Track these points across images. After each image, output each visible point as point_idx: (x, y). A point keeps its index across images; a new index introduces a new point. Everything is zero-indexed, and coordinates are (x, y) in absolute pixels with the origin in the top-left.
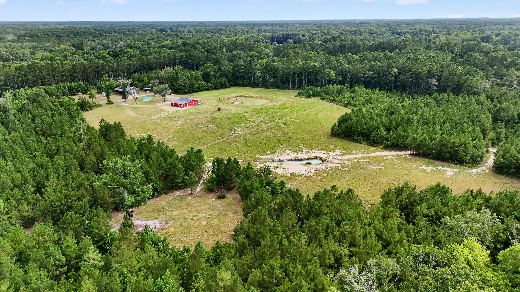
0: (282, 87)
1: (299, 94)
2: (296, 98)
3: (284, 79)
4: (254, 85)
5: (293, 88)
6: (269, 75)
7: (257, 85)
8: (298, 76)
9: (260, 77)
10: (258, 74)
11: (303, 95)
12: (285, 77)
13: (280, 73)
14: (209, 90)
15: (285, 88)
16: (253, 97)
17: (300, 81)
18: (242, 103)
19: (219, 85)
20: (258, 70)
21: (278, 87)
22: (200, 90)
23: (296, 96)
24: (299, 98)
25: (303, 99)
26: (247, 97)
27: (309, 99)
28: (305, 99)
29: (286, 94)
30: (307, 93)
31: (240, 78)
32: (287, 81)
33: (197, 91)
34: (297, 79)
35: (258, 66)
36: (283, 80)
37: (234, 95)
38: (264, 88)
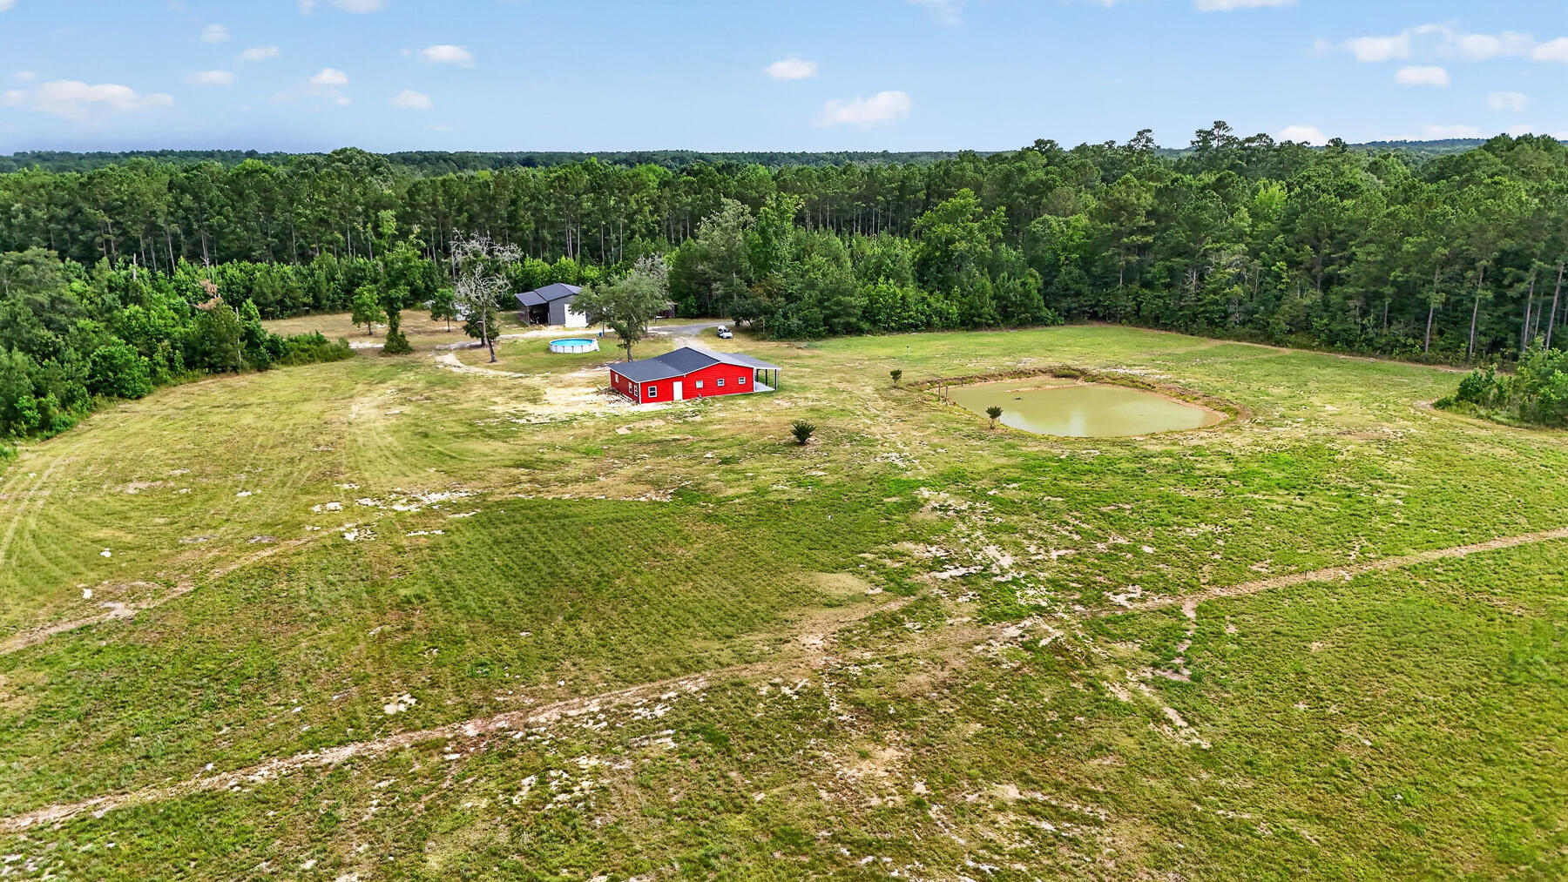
0: (1369, 342)
1: (1469, 394)
2: (1439, 416)
3: (1389, 290)
4: (1194, 318)
5: (1449, 355)
6: (1292, 264)
7: (1211, 322)
8: (1493, 277)
9: (1239, 278)
10: (1230, 258)
11: (1500, 400)
12: (1394, 283)
13: (1366, 254)
14: (929, 326)
15: (1386, 351)
16: (1133, 383)
17: (1508, 308)
18: (995, 413)
19: (990, 308)
20: (1240, 236)
21: (1339, 341)
22: (874, 323)
23: (1443, 405)
24: (1464, 422)
25: (1489, 431)
26: (1094, 379)
27: (1538, 438)
28: (1510, 434)
29: (1368, 385)
30: (1534, 389)
31: (1128, 280)
32: (1407, 304)
33: (853, 330)
34: (1485, 294)
35: (1243, 219)
36: (1381, 296)
37: (1029, 362)
38: (1252, 338)
